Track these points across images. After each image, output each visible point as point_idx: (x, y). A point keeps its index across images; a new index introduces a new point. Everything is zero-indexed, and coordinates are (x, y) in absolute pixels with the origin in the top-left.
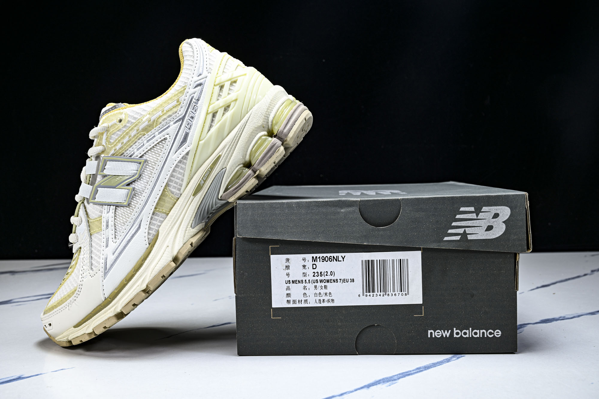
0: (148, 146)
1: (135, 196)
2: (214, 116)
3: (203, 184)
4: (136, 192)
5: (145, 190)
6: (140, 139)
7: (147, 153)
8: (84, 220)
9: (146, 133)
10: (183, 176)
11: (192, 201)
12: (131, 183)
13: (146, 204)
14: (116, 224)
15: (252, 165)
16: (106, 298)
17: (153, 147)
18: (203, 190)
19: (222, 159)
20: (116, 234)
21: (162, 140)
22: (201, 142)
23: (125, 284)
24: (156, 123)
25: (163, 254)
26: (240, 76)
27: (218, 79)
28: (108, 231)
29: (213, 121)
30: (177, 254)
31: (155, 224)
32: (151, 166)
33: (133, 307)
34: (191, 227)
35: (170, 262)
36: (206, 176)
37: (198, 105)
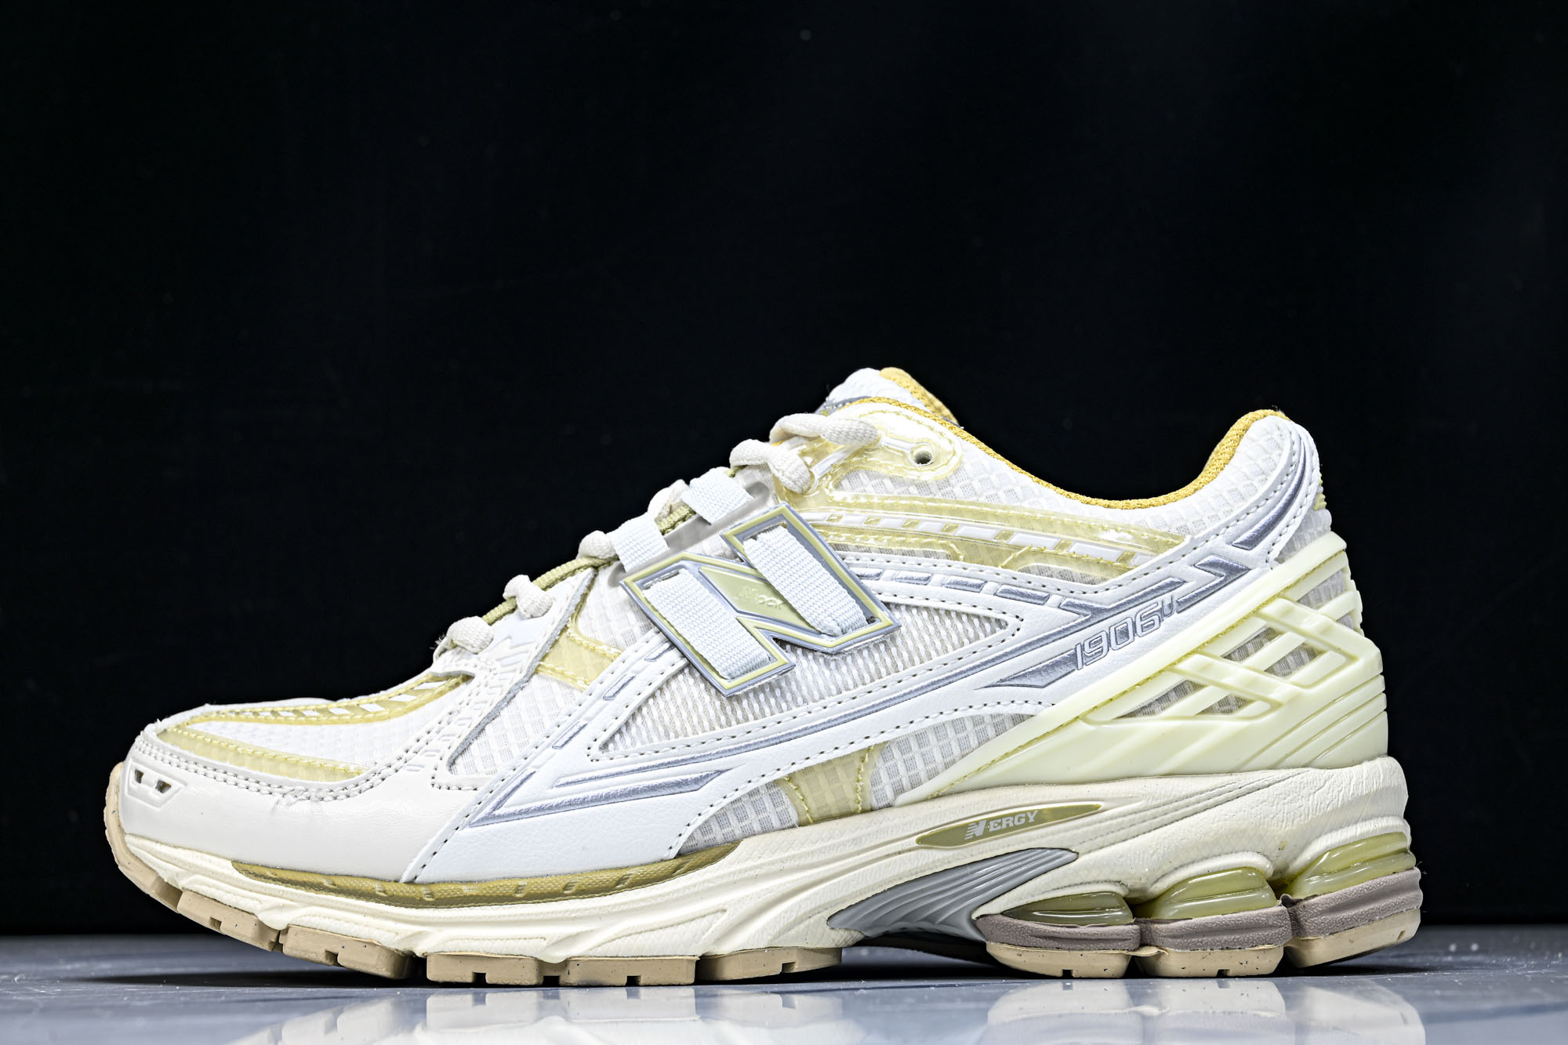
0: (935, 594)
1: (772, 690)
2: (1182, 690)
3: (975, 838)
4: (783, 684)
5: (814, 701)
6: (932, 559)
7: (914, 611)
8: (556, 615)
9: (961, 557)
10: (947, 766)
11: (900, 853)
12: (794, 646)
13: (779, 741)
14: (644, 710)
15: (1153, 918)
16: (417, 880)
17: (948, 612)
18: (956, 852)
19: (1089, 824)
20: (617, 737)
21: (988, 619)
22: (1082, 727)
23: (510, 896)
24: (1015, 560)
25: (693, 920)
26: (1338, 650)
27: (1281, 603)
28: (601, 709)
29: (1164, 700)
30: (730, 955)
31: (746, 817)
32: (892, 657)
33: (469, 979)
34: (830, 918)
35: (688, 960)
36: (1004, 826)
37: (1166, 620)
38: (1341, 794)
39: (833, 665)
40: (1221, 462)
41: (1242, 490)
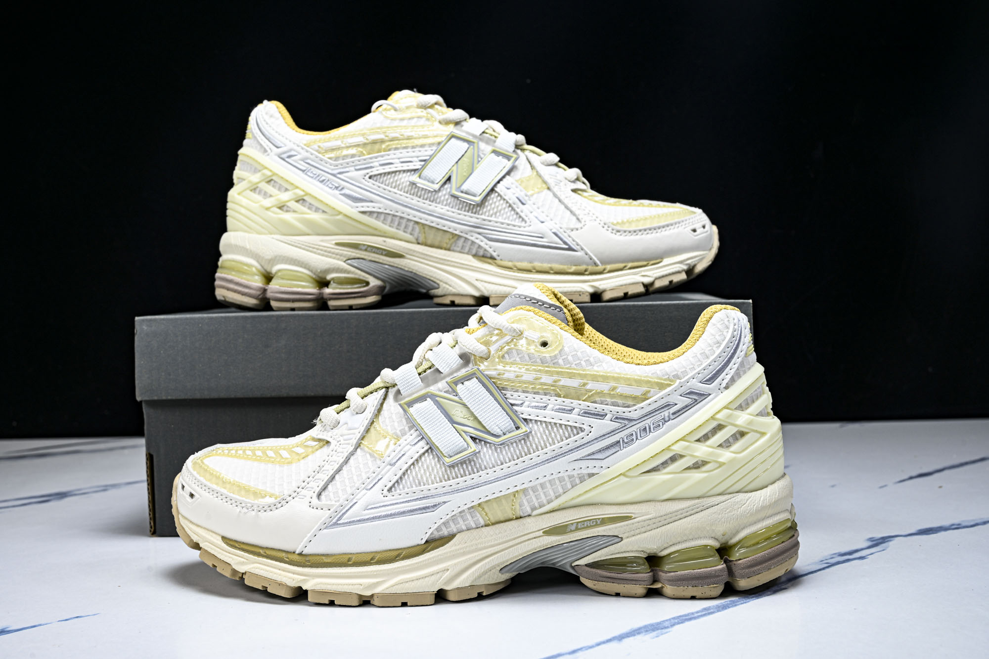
0: (549, 415)
1: (470, 462)
2: (673, 459)
3: (571, 531)
4: (475, 459)
5: (490, 468)
6: (548, 396)
7: (539, 423)
8: (369, 413)
9: (562, 395)
10: (557, 497)
11: (536, 537)
12: (480, 441)
13: (473, 488)
14: (409, 471)
15: (660, 570)
16: (303, 553)
17: (555, 424)
18: (562, 537)
19: (628, 524)
20: (396, 485)
21: (575, 427)
22: (623, 479)
23: (345, 563)
24: (589, 397)
25: (433, 575)
26: (756, 431)
27: (726, 411)
28: (389, 471)
29: (665, 464)
30: (451, 590)
31: (459, 523)
32: (527, 447)
33: (327, 602)
34: (501, 569)
35: (430, 594)
36: (585, 525)
37: (667, 423)
38: (755, 507)
39: (499, 450)
40: (698, 336)
41: (707, 352)
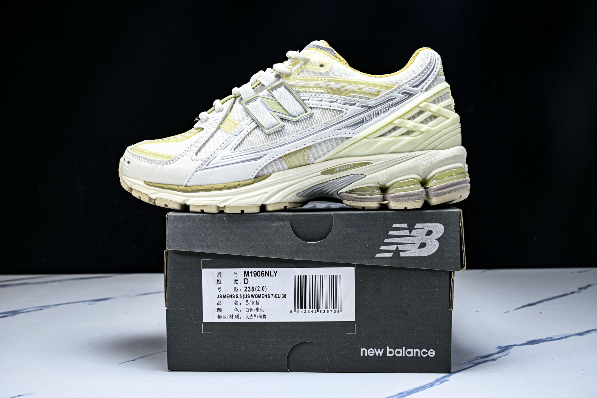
0: (324, 104)
1: (279, 132)
2: (394, 129)
3: (337, 172)
4: (282, 130)
5: (291, 135)
6: (323, 94)
7: (318, 109)
8: (225, 111)
9: (331, 93)
10: (328, 152)
11: (316, 176)
12: (285, 120)
13: (281, 146)
14: (246, 139)
15: (387, 193)
16: (187, 185)
17: (327, 109)
18: (332, 176)
19: (368, 167)
20: (239, 146)
21: (338, 111)
22: (365, 140)
23: (210, 189)
24: (346, 94)
25: (258, 195)
26: (443, 116)
27: (425, 103)
28: (234, 139)
29: (390, 132)
30: (268, 204)
31: (273, 167)
32: (311, 122)
33: (200, 211)
34: (297, 194)
35: (257, 206)
36: (345, 168)
37: (390, 109)
38: (442, 157)
39: (295, 125)
40: (411, 63)
41: (415, 71)
